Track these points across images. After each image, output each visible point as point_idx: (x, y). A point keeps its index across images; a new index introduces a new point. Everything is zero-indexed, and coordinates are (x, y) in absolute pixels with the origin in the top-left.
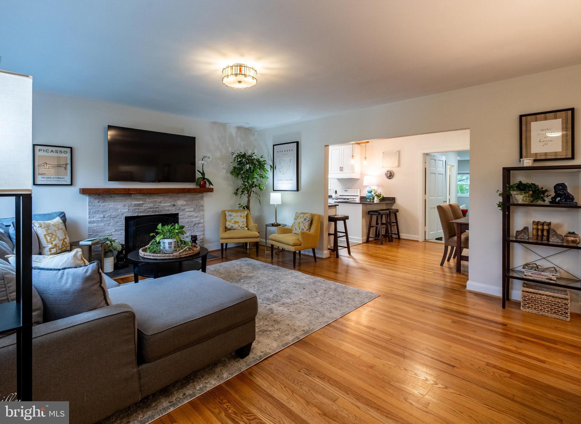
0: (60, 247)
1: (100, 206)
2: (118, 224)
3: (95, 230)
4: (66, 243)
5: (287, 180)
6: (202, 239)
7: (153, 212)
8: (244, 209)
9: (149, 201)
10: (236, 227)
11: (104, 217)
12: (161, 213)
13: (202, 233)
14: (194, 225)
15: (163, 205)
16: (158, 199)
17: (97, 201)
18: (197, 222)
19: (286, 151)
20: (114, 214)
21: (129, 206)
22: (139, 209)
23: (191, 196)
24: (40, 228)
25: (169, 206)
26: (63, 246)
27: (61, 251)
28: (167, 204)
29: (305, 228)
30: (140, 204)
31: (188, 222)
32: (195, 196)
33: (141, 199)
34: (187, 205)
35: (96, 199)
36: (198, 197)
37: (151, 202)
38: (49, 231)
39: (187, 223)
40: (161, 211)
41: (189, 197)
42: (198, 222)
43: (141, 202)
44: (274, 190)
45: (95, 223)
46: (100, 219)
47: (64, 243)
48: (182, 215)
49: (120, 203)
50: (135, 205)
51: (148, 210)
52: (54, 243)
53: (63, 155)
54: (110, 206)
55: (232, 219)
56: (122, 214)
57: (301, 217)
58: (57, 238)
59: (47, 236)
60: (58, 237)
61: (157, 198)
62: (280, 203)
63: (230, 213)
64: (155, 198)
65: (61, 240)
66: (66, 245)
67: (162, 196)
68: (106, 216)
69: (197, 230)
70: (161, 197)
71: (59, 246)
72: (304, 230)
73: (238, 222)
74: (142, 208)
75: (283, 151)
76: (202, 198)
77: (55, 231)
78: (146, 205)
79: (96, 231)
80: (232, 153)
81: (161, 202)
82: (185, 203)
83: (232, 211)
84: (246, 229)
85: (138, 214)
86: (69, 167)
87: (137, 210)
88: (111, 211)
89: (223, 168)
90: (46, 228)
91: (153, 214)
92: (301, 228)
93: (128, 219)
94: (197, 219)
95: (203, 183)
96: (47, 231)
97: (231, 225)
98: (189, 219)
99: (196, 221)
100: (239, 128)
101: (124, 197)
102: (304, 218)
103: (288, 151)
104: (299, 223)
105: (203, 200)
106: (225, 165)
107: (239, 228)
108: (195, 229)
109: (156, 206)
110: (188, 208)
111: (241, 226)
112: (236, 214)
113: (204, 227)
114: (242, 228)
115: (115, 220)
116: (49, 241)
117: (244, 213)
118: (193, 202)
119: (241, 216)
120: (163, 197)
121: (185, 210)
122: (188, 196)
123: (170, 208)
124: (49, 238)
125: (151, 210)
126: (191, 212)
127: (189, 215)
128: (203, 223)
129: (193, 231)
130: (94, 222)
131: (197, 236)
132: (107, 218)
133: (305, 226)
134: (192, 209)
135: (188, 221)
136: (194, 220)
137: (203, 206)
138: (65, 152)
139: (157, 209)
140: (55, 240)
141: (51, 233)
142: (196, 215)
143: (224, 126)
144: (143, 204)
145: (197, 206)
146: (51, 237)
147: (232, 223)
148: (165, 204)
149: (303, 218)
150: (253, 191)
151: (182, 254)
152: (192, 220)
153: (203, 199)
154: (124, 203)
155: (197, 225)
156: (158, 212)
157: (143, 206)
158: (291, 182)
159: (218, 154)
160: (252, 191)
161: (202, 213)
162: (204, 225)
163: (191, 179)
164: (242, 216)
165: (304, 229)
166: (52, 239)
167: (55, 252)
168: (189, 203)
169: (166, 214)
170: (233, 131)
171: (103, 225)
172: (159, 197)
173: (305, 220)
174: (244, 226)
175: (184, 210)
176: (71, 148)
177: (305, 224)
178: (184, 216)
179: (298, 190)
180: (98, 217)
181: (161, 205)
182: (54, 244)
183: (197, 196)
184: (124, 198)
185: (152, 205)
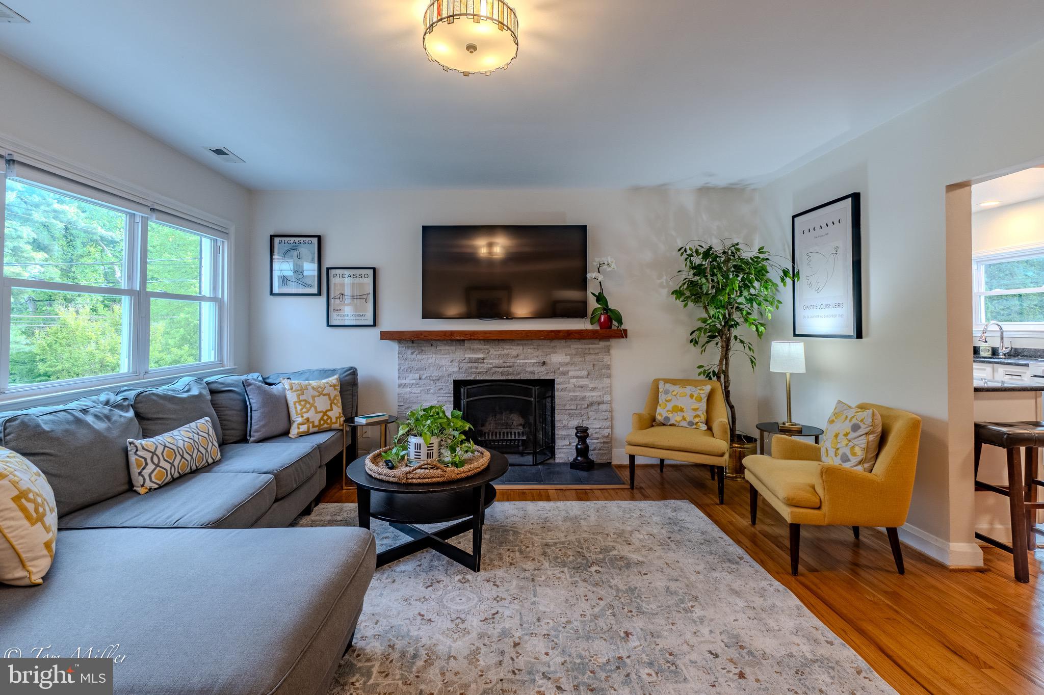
0: (316, 423)
1: (414, 360)
2: (442, 391)
3: (407, 399)
4: (330, 418)
5: (829, 306)
6: (607, 437)
7: (502, 373)
8: (710, 379)
9: (495, 353)
10: (676, 421)
11: (420, 379)
12: (518, 378)
13: (608, 423)
14: (588, 406)
15: (522, 361)
16: (513, 350)
17: (409, 352)
18: (595, 399)
19: (824, 226)
20: (436, 374)
21: (460, 362)
22: (477, 368)
23: (580, 346)
24: (290, 391)
25: (533, 365)
26: (322, 422)
27: (319, 429)
28: (529, 361)
29: (854, 454)
30: (479, 359)
31: (574, 399)
32: (591, 346)
33: (481, 350)
34: (572, 365)
35: (408, 348)
36: (596, 348)
37: (499, 357)
38: (302, 398)
39: (572, 400)
40: (519, 374)
41: (577, 348)
42: (599, 399)
43: (481, 356)
44: (795, 335)
45: (407, 387)
46: (414, 381)
47: (325, 418)
48: (562, 383)
49: (445, 356)
50: (471, 361)
51: (494, 370)
52: (306, 416)
53: (364, 280)
54: (430, 361)
55: (670, 400)
56: (449, 375)
57: (847, 417)
58: (313, 408)
59: (297, 404)
60: (316, 408)
61: (511, 349)
62: (802, 370)
63: (668, 386)
64: (507, 349)
65: (320, 412)
66: (329, 421)
67: (518, 345)
68: (423, 377)
69: (596, 416)
70: (518, 347)
71: (313, 422)
72: (848, 460)
73: (682, 410)
74: (483, 367)
75: (818, 228)
76: (608, 350)
77: (313, 397)
78: (491, 362)
79: (408, 401)
80: (679, 250)
81: (517, 356)
82: (567, 359)
83: (674, 382)
84: (704, 427)
85: (476, 376)
86: (371, 297)
87: (475, 370)
88: (432, 368)
89: (661, 286)
90: (299, 392)
91: (504, 378)
92: (840, 452)
93: (458, 384)
94: (594, 394)
95: (604, 319)
96: (298, 396)
97: (665, 414)
98: (577, 392)
99: (593, 396)
100: (704, 191)
101: (451, 345)
102: (854, 421)
103: (830, 224)
104: (836, 436)
105: (610, 355)
106: (665, 277)
107: (684, 424)
108: (590, 413)
109: (508, 364)
110: (576, 370)
111: (688, 419)
112: (682, 390)
113: (611, 411)
114: (691, 424)
115: (437, 384)
116: (299, 412)
117: (700, 390)
118: (587, 358)
119: (692, 396)
120: (521, 348)
121: (568, 373)
122: (576, 346)
123: (536, 369)
124: (299, 408)
125: (498, 370)
126: (581, 377)
127: (577, 384)
128: (610, 403)
129: (585, 417)
130: (405, 386)
131: (587, 429)
132: (426, 381)
133: (853, 447)
134: (585, 373)
135: (575, 396)
136: (588, 394)
137: (608, 367)
138: (366, 276)
139: (510, 370)
140: (307, 412)
141: (305, 400)
142: (591, 385)
143: (661, 191)
144: (484, 359)
145: (596, 368)
146: (304, 406)
147: (668, 411)
148: (526, 361)
149: (850, 421)
150: (736, 338)
151: (410, 476)
152: (584, 394)
153: (609, 352)
154: (452, 356)
155: (595, 407)
156: (512, 374)
157: (483, 363)
158: (839, 311)
159: (648, 256)
160: (733, 335)
161: (606, 381)
162: (611, 407)
163: (579, 311)
164: (695, 396)
165: (850, 457)
166: (304, 410)
167: (306, 430)
168: (576, 360)
169: (527, 380)
170: (689, 201)
171: (419, 391)
172: (515, 348)
173: (855, 428)
174: (697, 420)
175: (565, 373)
176: (374, 269)
177: (855, 442)
178: (566, 386)
179: (859, 335)
180: (412, 378)
181: (518, 361)
182: (305, 418)
183: (593, 346)
184: (453, 348)
185: (501, 361)
